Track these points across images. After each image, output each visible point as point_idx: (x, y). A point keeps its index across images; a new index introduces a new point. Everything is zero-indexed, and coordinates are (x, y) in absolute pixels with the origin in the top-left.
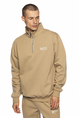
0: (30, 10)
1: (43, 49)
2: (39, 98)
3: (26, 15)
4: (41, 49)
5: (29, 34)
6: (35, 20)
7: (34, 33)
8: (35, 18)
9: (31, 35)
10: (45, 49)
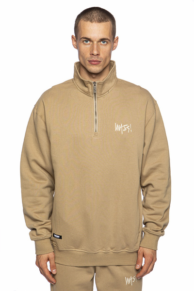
1: (123, 128)
3: (78, 31)
4: (118, 128)
7: (103, 85)
8: (95, 42)
10: (127, 129)
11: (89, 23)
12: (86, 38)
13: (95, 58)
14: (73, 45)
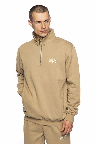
0: (37, 12)
2: (47, 121)
3: (33, 18)
4: (51, 61)
5: (38, 41)
6: (43, 24)
7: (44, 40)
8: (43, 22)
9: (40, 43)
10: (55, 61)
11: (38, 14)
12: (38, 21)
13: (44, 30)
14: (30, 25)
